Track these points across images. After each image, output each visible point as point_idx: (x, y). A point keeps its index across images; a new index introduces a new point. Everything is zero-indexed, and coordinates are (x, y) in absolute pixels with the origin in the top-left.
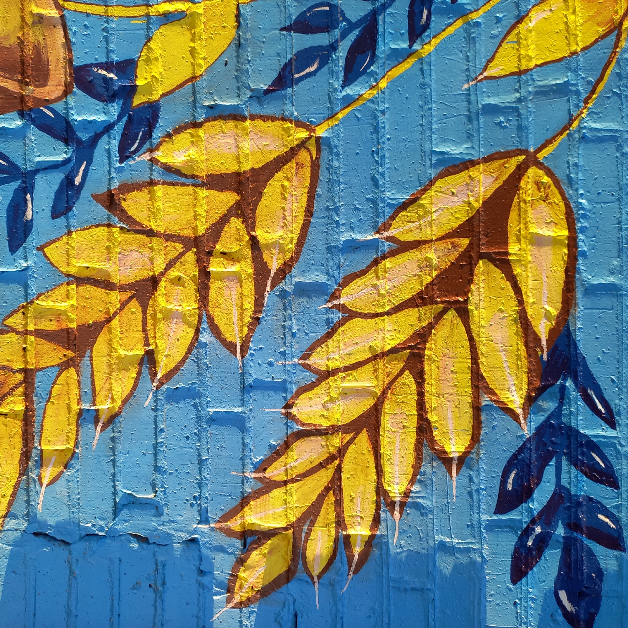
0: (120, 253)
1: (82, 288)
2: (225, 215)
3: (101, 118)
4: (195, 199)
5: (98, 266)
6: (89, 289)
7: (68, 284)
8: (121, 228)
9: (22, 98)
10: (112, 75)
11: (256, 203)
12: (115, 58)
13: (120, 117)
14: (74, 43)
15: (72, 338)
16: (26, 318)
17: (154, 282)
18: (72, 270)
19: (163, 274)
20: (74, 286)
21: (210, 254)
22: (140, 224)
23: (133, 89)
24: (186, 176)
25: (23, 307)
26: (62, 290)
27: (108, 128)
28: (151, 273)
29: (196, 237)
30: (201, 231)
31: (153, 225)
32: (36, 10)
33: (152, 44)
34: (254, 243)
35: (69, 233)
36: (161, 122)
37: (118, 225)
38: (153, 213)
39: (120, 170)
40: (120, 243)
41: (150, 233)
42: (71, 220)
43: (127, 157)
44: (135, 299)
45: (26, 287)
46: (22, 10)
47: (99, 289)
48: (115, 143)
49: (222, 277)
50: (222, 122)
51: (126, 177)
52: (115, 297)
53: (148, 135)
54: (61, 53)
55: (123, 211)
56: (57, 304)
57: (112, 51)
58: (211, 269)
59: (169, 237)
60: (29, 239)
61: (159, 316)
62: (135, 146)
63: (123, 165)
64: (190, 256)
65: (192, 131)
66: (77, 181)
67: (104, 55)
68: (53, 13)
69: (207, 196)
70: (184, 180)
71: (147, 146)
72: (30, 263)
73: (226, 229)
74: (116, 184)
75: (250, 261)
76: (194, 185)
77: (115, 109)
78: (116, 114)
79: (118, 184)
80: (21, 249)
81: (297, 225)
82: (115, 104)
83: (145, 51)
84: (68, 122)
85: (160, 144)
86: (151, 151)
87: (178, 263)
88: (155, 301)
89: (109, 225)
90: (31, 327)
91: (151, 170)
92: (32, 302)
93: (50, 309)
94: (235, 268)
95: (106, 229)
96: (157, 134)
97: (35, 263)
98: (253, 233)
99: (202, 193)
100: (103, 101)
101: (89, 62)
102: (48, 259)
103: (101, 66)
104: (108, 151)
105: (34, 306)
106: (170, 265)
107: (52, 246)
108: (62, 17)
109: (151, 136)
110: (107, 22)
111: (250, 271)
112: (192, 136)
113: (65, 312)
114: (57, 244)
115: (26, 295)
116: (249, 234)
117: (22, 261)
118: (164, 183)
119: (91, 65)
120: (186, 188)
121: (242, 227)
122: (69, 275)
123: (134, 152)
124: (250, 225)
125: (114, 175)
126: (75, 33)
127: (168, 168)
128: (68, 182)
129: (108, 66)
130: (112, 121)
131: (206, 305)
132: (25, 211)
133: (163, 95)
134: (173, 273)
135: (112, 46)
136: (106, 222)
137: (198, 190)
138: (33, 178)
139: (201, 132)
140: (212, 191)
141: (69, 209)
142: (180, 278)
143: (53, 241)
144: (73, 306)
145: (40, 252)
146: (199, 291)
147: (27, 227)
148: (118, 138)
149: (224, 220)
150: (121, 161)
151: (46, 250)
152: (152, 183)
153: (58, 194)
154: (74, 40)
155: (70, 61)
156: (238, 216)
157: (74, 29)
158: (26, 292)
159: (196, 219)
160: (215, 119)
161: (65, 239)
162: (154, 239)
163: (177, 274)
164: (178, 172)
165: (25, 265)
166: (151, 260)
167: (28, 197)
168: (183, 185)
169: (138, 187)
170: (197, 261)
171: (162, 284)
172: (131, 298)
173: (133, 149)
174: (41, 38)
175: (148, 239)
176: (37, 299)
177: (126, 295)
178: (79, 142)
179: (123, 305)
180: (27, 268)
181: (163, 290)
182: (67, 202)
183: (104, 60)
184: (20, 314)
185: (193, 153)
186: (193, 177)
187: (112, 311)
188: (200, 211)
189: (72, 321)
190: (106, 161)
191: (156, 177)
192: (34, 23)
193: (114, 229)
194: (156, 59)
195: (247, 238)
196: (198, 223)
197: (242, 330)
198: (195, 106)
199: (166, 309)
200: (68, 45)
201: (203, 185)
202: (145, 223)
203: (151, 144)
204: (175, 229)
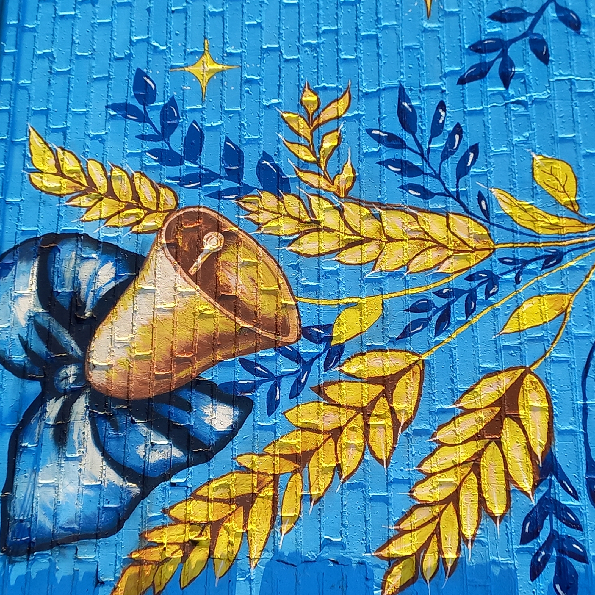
0: (324, 415)
1: (304, 433)
2: (377, 396)
3: (316, 351)
4: (362, 389)
5: (312, 422)
6: (307, 433)
7: (297, 431)
8: (324, 403)
9: (276, 341)
10: (321, 331)
11: (393, 391)
12: (322, 323)
13: (325, 351)
14: (302, 317)
15: (298, 458)
16: (275, 448)
17: (340, 429)
18: (299, 424)
19: (345, 426)
20: (300, 432)
21: (370, 415)
22: (334, 401)
23: (331, 338)
24: (358, 378)
25: (274, 442)
26: (294, 434)
27: (319, 356)
28: (339, 425)
29: (362, 407)
30: (365, 404)
31: (340, 402)
32: (283, 301)
33: (340, 317)
34: (392, 410)
35: (298, 406)
36: (345, 353)
37: (323, 402)
38: (341, 396)
39: (324, 375)
40: (323, 410)
41: (339, 405)
42: (299, 400)
43: (328, 369)
44: (331, 438)
45: (275, 433)
46: (277, 302)
47: (313, 433)
48: (323, 362)
49: (375, 426)
50: (374, 353)
51: (328, 379)
52: (321, 437)
53: (338, 359)
54: (296, 321)
55: (326, 395)
56: (291, 441)
57: (321, 320)
58: (370, 423)
59: (348, 407)
60: (278, 409)
61: (343, 447)
62: (332, 364)
63: (326, 373)
64: (360, 416)
65: (360, 357)
66: (303, 381)
67: (317, 322)
68: (293, 303)
69: (368, 388)
70: (356, 380)
71: (338, 364)
72: (277, 421)
73: (378, 403)
74: (322, 382)
75: (390, 419)
76: (362, 382)
77: (322, 347)
78: (323, 349)
79: (323, 382)
80: (274, 414)
81: (414, 401)
82: (322, 345)
83: (337, 320)
84: (298, 353)
85: (345, 363)
86: (340, 366)
87: (353, 420)
88: (341, 439)
89: (318, 402)
90: (277, 453)
91: (340, 375)
92: (278, 440)
93: (287, 444)
94: (382, 422)
95: (317, 404)
96: (343, 358)
97: (280, 420)
98: (391, 405)
99: (366, 386)
100: (316, 343)
101: (309, 325)
102: (287, 418)
103: (315, 327)
104: (318, 366)
105: (279, 442)
106: (349, 421)
107: (290, 412)
108: (297, 305)
109: (340, 359)
110: (319, 307)
111: (390, 424)
112: (361, 359)
113: (295, 445)
114: (292, 411)
115: (275, 436)
116: (389, 406)
117: (274, 420)
118: (346, 381)
119: (310, 327)
120: (357, 384)
121: (386, 402)
122: (297, 427)
123: (331, 367)
124: (390, 401)
125: (321, 378)
126: (303, 312)
127: (348, 374)
128: (298, 381)
129: (319, 327)
130: (320, 352)
131: (368, 441)
132: (276, 396)
133: (346, 341)
134: (351, 425)
135: (321, 318)
136: (317, 400)
137: (364, 384)
138: (281, 379)
139: (365, 357)
140: (371, 385)
141: (298, 394)
142: (354, 428)
143: (290, 410)
144: (299, 442)
145: (283, 415)
146: (364, 434)
147: (277, 403)
148: (324, 360)
149: (377, 398)
150: (325, 371)
151: (286, 414)
152: (340, 381)
153: (293, 387)
154: (302, 315)
155: (300, 325)
156: (384, 397)
157: (302, 310)
158: (275, 435)
159: (362, 399)
160: (372, 351)
161: (296, 408)
162: (341, 408)
163: (353, 425)
164: (354, 376)
165: (275, 421)
166: (340, 419)
167: (278, 388)
168: (356, 382)
169: (334, 383)
170: (363, 419)
171: (345, 430)
172: (329, 438)
173: (331, 365)
174: (286, 314)
175: (338, 408)
176: (281, 438)
177: (327, 436)
178: (304, 362)
179: (325, 441)
180: (276, 423)
181: (345, 434)
182: (297, 391)
183: (317, 324)
184: (272, 446)
185: (361, 367)
186: (361, 378)
187: (319, 444)
188: (364, 395)
189: (298, 449)
190: (318, 371)
191: (342, 378)
192: (282, 307)
193: (321, 404)
194: (343, 324)
195: (388, 408)
196: (363, 400)
197: (386, 454)
198: (362, 345)
199: (347, 443)
200: (299, 318)
201: (366, 382)
202: (337, 401)
203: (340, 363)
204: (352, 403)
